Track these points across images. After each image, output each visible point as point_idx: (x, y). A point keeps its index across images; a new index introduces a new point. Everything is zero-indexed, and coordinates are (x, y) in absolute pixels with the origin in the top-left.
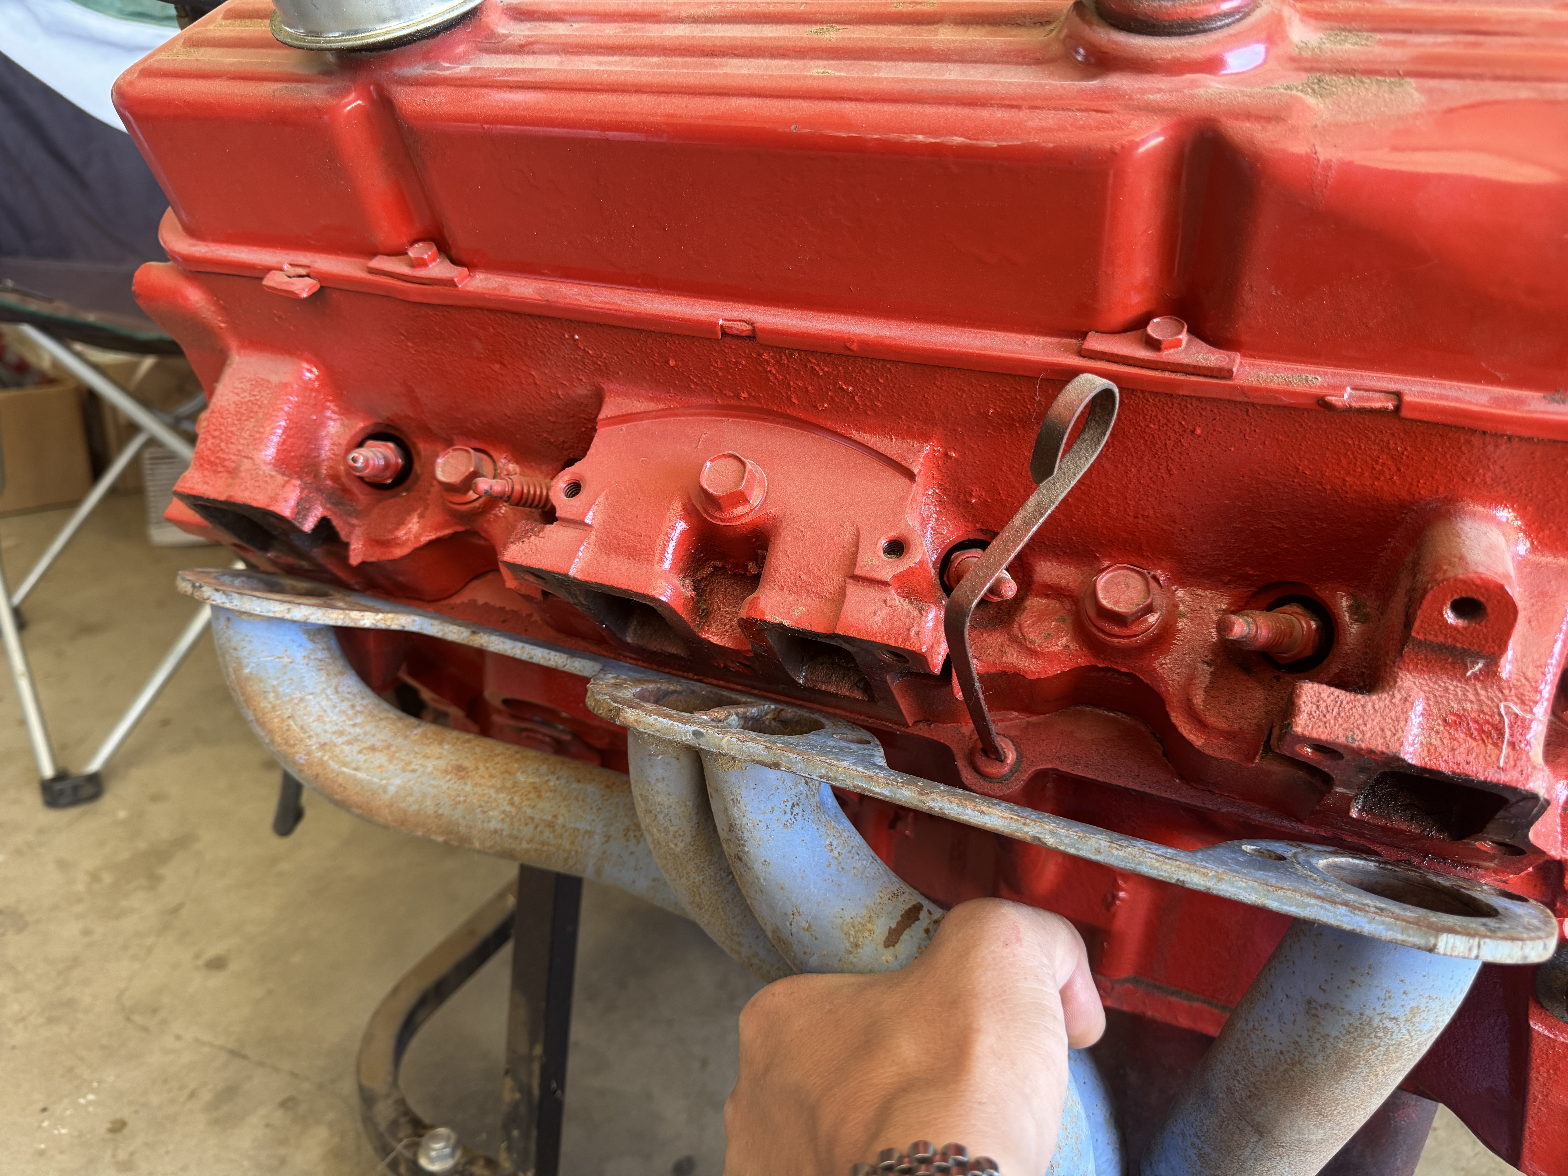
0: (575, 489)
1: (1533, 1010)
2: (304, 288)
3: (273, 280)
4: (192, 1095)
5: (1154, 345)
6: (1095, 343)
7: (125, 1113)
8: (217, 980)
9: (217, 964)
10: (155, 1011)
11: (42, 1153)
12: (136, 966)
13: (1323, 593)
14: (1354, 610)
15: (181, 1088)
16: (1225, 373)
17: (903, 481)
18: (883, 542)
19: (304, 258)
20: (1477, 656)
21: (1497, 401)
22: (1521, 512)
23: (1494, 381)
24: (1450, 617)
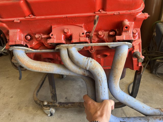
0: (52, 35)
1: (133, 58)
2: (19, 21)
3: (15, 21)
4: (16, 109)
5: (101, 12)
6: (96, 13)
7: (9, 113)
8: (12, 99)
9: (12, 97)
10: (7, 103)
11: (2, 119)
12: (3, 100)
13: (115, 30)
14: (118, 30)
15: (14, 109)
16: (106, 13)
17: (82, 28)
18: (82, 33)
19: (18, 18)
20: (127, 31)
21: (126, 12)
22: (128, 20)
23: (125, 10)
24: (125, 28)
